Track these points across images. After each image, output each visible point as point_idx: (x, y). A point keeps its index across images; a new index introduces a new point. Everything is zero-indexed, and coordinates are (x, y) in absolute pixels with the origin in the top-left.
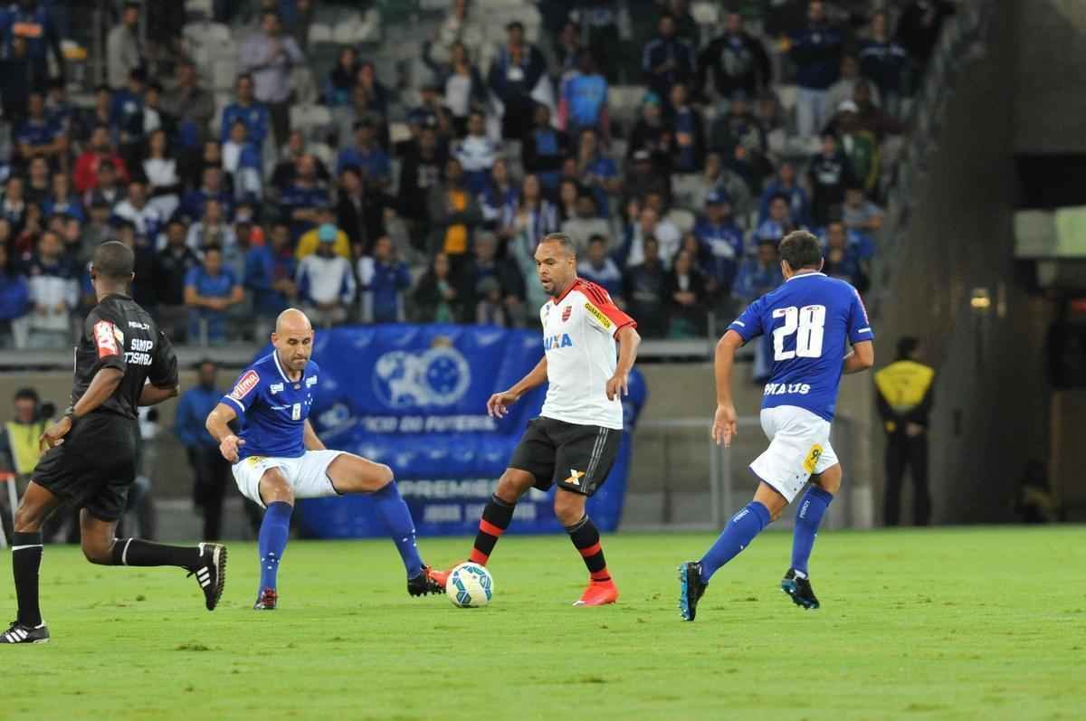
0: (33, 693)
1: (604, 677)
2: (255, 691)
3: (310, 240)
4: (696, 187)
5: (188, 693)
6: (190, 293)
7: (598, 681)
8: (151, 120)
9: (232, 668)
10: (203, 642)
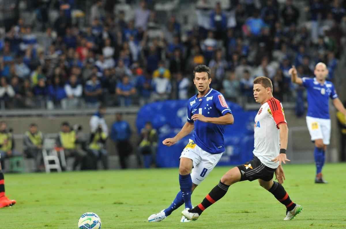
0: (67, 218)
1: (249, 211)
2: (137, 217)
3: (157, 73)
4: (279, 55)
5: (116, 217)
6: (118, 91)
7: (247, 212)
8: (105, 35)
9: (130, 209)
10: (121, 201)
